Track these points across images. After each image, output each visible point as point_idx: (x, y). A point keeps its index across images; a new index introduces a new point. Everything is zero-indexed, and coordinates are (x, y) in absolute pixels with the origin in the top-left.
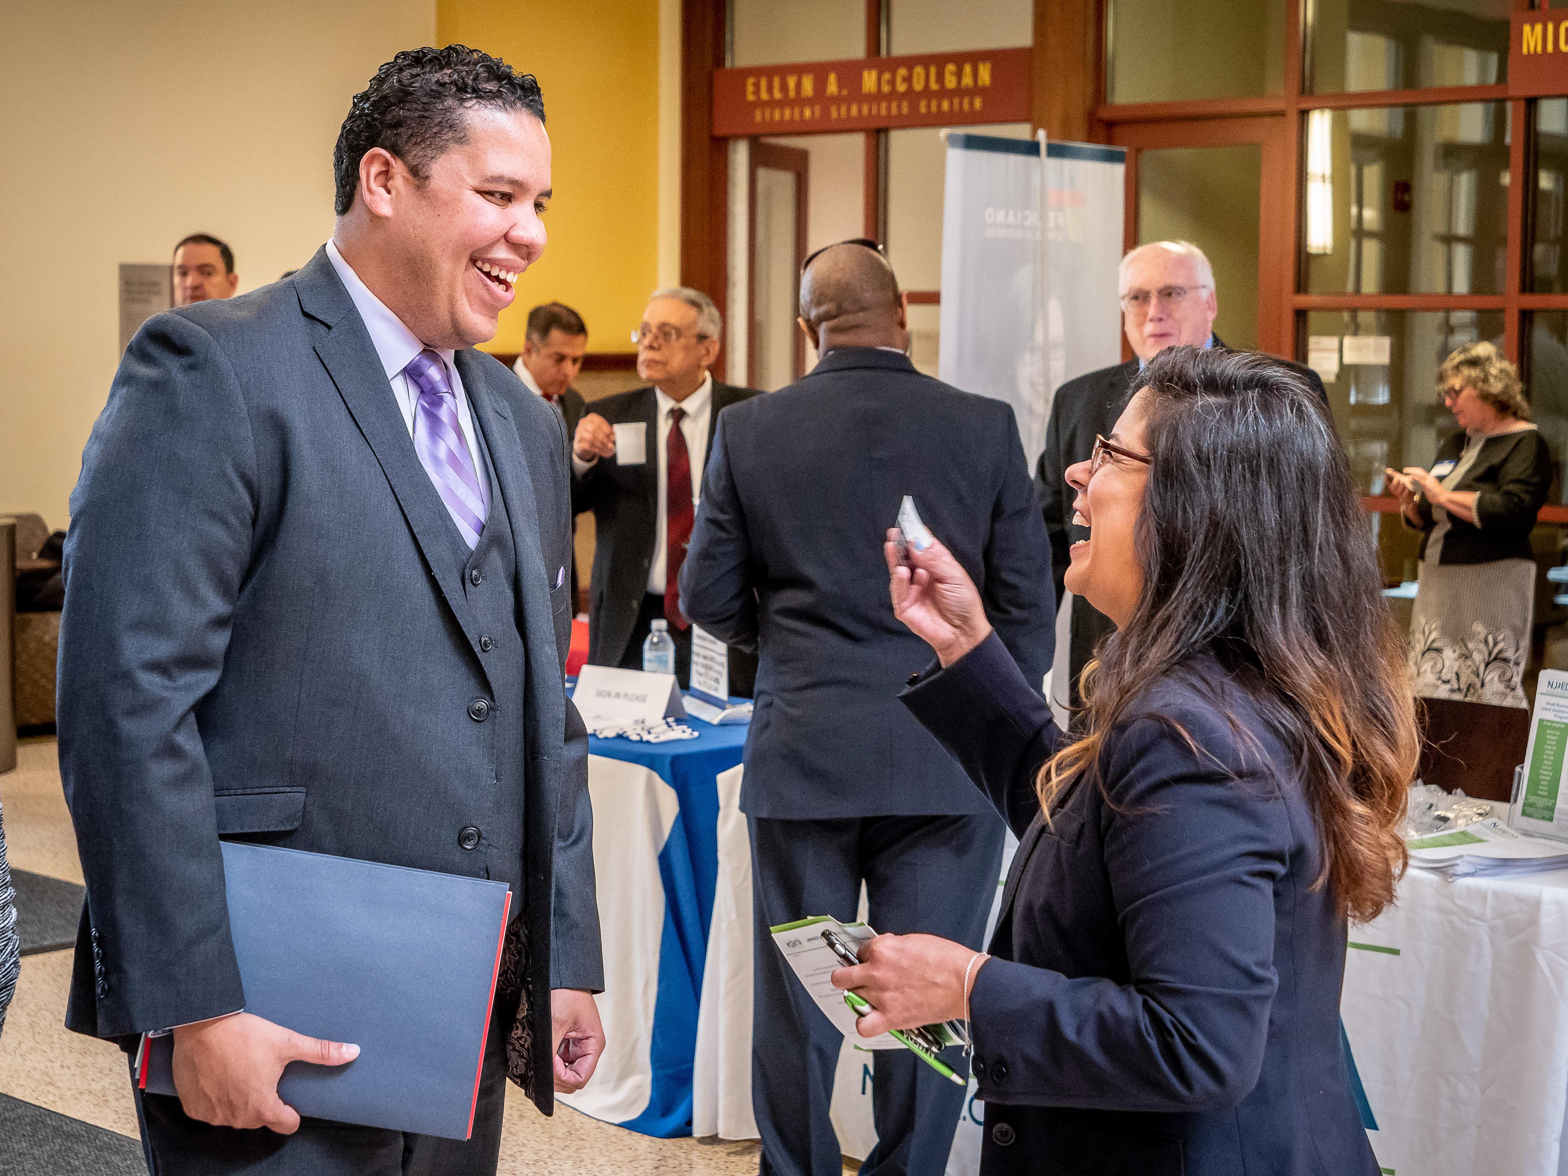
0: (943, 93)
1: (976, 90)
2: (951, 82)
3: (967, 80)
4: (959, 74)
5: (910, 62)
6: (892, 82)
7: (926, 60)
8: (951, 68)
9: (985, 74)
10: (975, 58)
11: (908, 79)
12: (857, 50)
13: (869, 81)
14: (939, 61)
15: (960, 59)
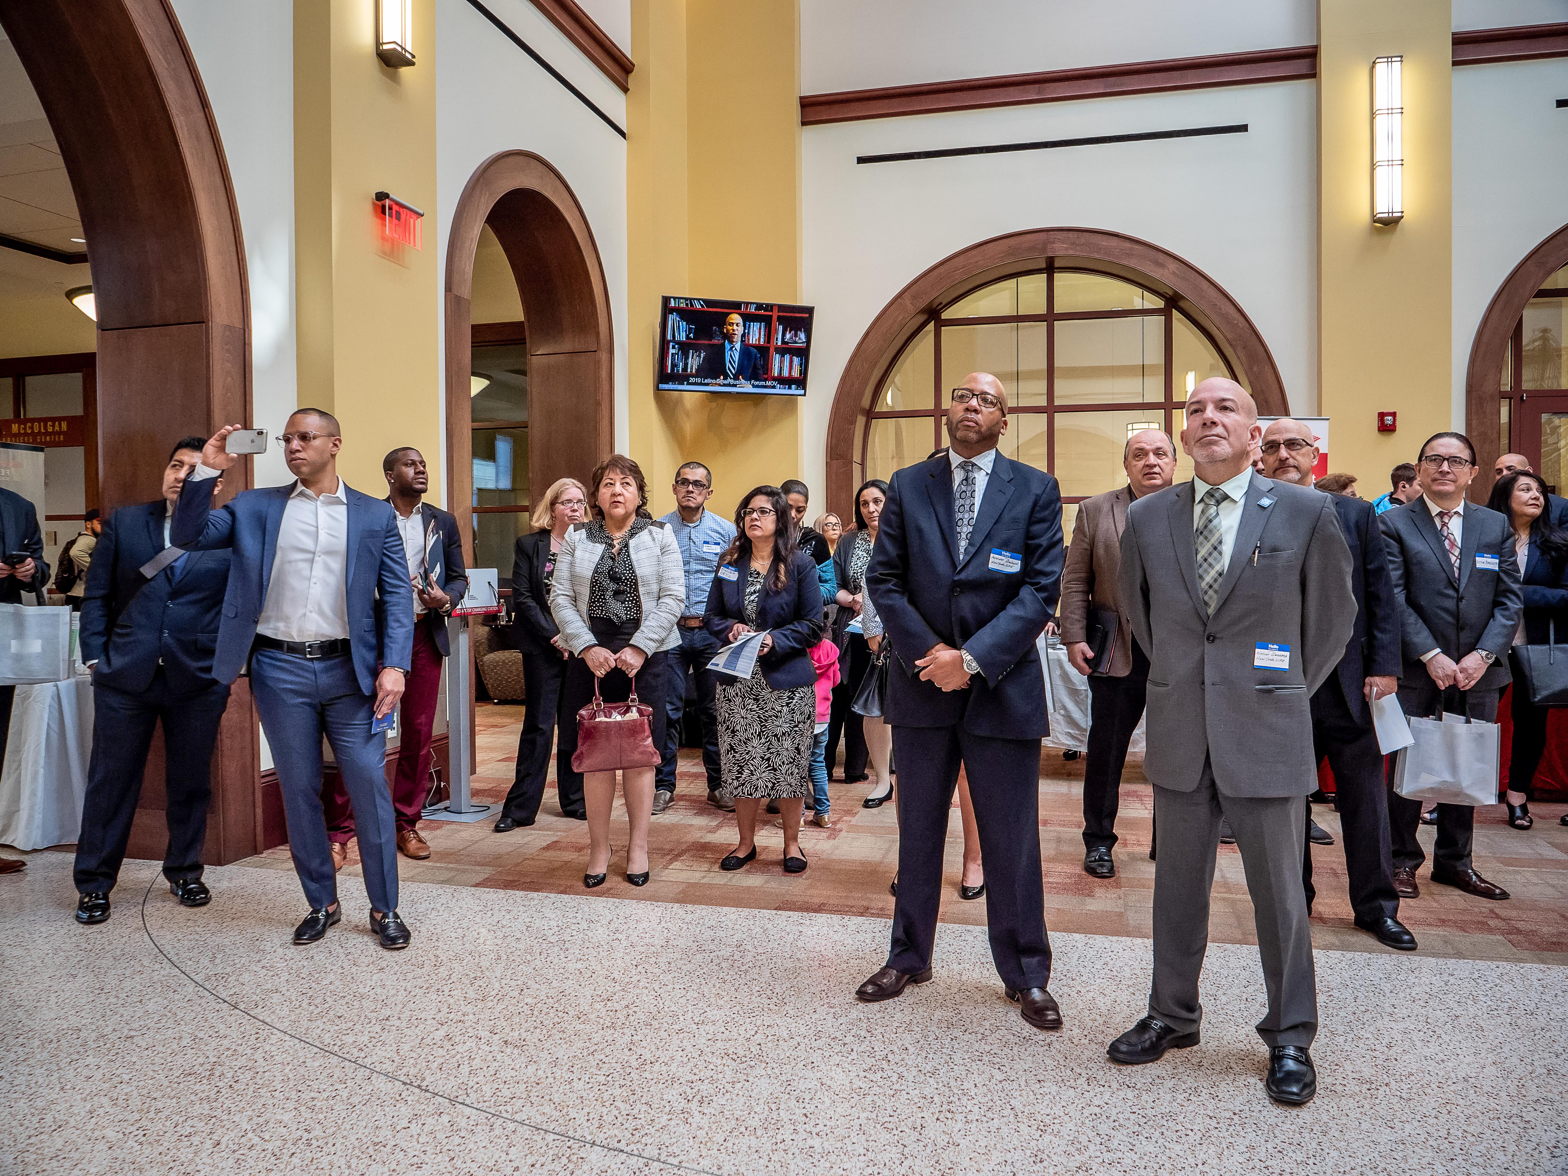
0: (47, 433)
1: (59, 433)
2: (50, 429)
3: (57, 428)
4: (53, 426)
5: (33, 420)
6: (25, 429)
7: (39, 420)
8: (50, 423)
9: (64, 426)
10: (60, 419)
11: (32, 428)
12: (10, 415)
13: (15, 428)
14: (45, 420)
15: (54, 420)
